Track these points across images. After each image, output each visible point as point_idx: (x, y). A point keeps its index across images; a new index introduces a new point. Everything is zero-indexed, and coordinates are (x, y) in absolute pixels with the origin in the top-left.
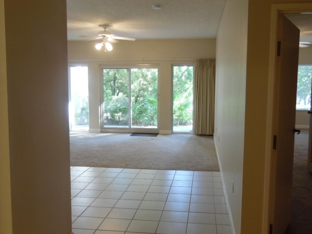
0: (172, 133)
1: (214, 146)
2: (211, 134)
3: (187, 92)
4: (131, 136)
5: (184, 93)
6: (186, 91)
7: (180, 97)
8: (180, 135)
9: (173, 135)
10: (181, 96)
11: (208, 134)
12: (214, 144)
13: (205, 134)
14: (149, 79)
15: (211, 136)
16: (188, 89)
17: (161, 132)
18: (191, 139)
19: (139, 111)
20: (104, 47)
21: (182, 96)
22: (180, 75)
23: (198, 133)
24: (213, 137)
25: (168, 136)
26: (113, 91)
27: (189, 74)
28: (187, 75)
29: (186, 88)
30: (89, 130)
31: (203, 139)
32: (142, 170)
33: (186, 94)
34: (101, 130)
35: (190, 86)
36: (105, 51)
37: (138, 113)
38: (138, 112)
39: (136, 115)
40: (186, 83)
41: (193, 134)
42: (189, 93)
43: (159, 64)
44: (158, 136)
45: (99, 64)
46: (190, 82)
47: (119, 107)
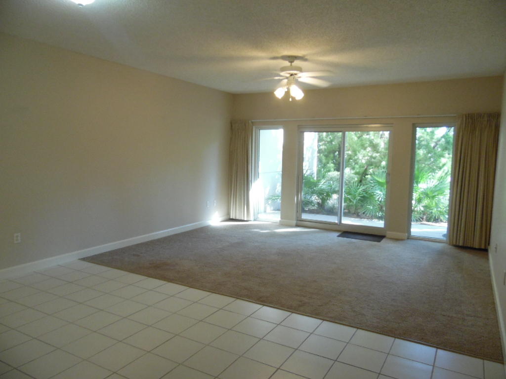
0: (410, 237)
1: (490, 276)
2: (483, 247)
3: (442, 170)
4: (339, 236)
5: (437, 171)
6: (440, 168)
7: (429, 177)
8: (422, 242)
9: (409, 241)
10: (431, 176)
11: (477, 247)
12: (489, 271)
13: (472, 246)
14: (380, 149)
15: (483, 251)
16: (444, 165)
17: (389, 234)
18: (441, 253)
19: (361, 197)
20: (288, 93)
21: (433, 176)
22: (432, 145)
23: (457, 244)
24: (487, 255)
25: (401, 242)
26: (337, 166)
27: (447, 142)
28: (443, 143)
29: (441, 165)
30: (280, 221)
31: (466, 256)
32: (324, 322)
33: (439, 173)
34: (296, 223)
35: (447, 161)
36: (290, 100)
37: (359, 200)
38: (359, 198)
39: (356, 202)
40: (442, 156)
41: (447, 243)
42: (446, 172)
43: (392, 124)
44: (384, 240)
45: (298, 126)
46: (449, 154)
47: (334, 189)
